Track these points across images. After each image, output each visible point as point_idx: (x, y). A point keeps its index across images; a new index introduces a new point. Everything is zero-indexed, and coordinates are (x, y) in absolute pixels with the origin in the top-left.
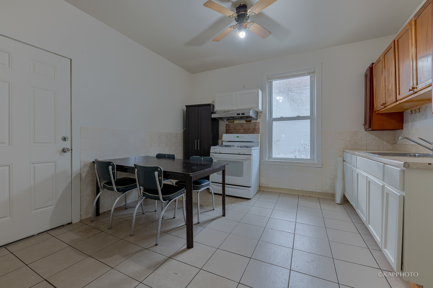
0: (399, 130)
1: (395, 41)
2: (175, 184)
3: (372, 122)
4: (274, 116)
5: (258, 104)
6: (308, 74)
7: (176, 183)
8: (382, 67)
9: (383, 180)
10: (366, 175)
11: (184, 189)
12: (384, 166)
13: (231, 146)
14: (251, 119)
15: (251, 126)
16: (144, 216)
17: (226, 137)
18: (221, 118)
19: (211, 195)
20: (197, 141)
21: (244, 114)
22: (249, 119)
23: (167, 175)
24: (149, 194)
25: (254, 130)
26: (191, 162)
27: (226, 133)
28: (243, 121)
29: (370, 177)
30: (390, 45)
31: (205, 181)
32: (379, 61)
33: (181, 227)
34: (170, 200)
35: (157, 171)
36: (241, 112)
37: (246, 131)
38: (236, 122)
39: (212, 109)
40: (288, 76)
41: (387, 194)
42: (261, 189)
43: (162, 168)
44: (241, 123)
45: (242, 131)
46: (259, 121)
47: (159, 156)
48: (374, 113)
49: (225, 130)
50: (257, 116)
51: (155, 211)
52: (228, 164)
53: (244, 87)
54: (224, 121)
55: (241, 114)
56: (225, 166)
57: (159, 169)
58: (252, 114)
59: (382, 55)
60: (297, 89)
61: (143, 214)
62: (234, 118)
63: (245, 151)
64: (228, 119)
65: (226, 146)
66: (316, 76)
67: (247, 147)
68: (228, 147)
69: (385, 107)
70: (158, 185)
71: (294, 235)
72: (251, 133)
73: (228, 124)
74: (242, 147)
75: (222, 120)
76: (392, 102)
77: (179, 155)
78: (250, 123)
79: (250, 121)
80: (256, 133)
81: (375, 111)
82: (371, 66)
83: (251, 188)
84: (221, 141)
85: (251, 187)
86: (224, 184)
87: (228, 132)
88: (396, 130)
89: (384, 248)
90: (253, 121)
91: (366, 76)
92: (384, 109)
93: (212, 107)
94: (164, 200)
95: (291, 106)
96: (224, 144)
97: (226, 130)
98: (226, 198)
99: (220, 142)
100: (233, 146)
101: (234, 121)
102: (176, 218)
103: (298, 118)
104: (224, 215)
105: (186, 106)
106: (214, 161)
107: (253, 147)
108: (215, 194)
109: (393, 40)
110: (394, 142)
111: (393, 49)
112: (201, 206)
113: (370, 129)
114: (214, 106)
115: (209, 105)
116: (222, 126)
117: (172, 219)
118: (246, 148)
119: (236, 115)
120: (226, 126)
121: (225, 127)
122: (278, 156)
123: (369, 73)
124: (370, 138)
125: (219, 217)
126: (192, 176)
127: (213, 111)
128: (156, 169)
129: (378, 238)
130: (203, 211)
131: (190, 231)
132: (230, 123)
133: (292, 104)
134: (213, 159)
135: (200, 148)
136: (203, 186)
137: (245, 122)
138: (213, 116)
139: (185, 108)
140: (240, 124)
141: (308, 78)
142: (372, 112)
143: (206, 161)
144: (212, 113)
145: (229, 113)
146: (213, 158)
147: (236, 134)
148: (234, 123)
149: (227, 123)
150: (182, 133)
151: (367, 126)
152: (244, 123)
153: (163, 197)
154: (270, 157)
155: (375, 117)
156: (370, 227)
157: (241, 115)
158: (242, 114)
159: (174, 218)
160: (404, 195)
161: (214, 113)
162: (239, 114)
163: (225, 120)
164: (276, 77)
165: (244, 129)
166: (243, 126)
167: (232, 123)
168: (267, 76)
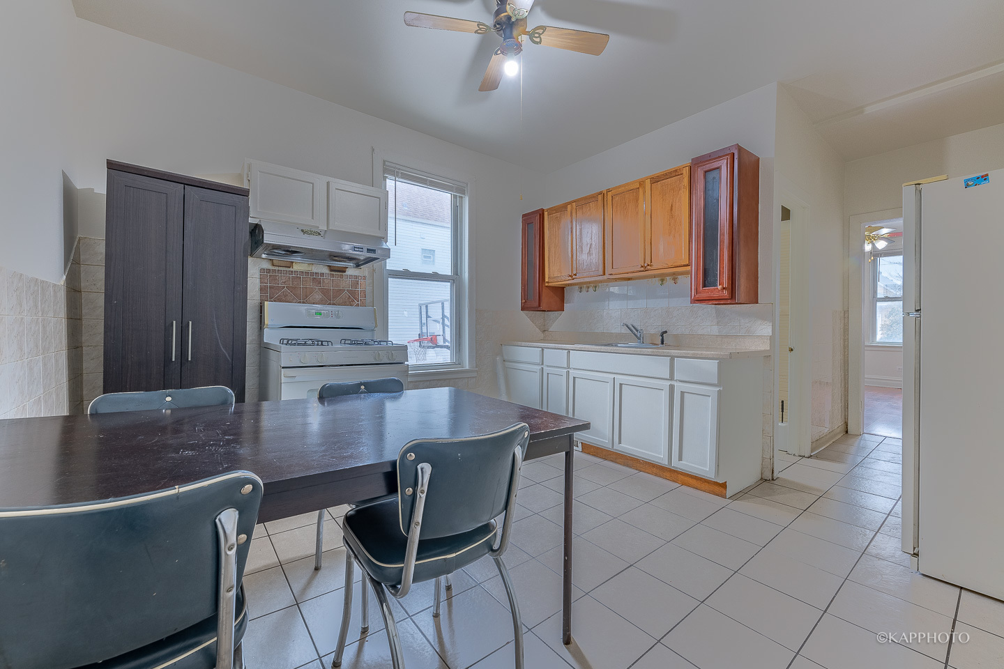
0: (553, 312)
3: (541, 297)
4: (392, 265)
14: (347, 264)
15: (345, 283)
17: (274, 313)
22: (339, 263)
25: (352, 298)
27: (276, 301)
28: (321, 268)
37: (331, 298)
38: (299, 266)
41: (683, 393)
44: (315, 270)
45: (318, 296)
46: (365, 271)
48: (543, 285)
66: (467, 199)
69: (573, 279)
72: (344, 304)
73: (269, 271)
78: (342, 277)
79: (343, 270)
80: (358, 305)
81: (546, 283)
90: (351, 271)
91: (527, 224)
101: (291, 262)
103: (434, 277)
110: (544, 329)
113: (539, 309)
132: (277, 268)
137: (328, 272)
140: (312, 274)
141: (447, 197)
142: (542, 283)
147: (300, 302)
148: (291, 269)
149: (266, 265)
150: (64, 285)
152: (322, 274)
164: (402, 173)
165: (325, 292)
166: (320, 283)
167: (284, 269)
168: (384, 161)
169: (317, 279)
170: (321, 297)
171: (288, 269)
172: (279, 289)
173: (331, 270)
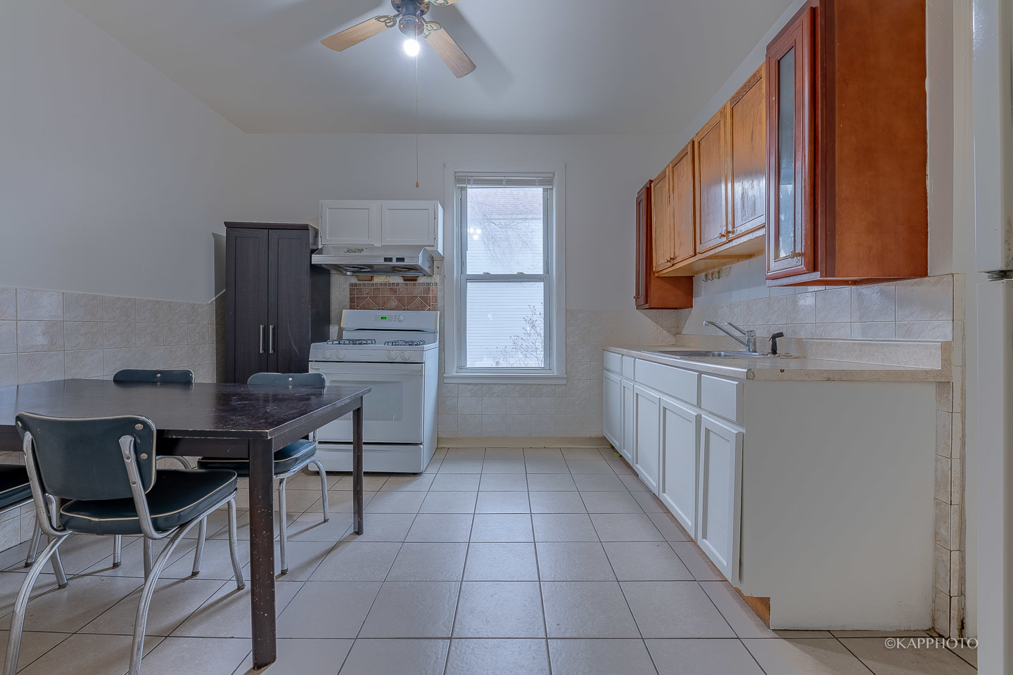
0: (685, 310)
1: (693, 142)
2: (197, 470)
3: (649, 292)
4: (471, 270)
5: (436, 238)
6: (540, 183)
7: (201, 464)
8: (669, 189)
9: (699, 405)
10: (657, 395)
11: (236, 478)
12: (699, 378)
13: (369, 342)
14: (417, 274)
15: (417, 291)
16: (64, 593)
17: (349, 319)
18: (338, 268)
19: (319, 478)
20: (264, 329)
21: (402, 260)
22: (411, 274)
23: (168, 443)
24: (92, 519)
25: (424, 303)
26: (252, 390)
27: (351, 309)
28: (397, 279)
29: (665, 398)
30: (684, 150)
31: (302, 444)
32: (662, 177)
33: (225, 601)
34: (183, 526)
35: (131, 432)
36: (394, 255)
37: (405, 304)
38: (379, 279)
39: (311, 241)
40: (502, 180)
41: (708, 431)
42: (441, 446)
43: (150, 422)
44: (392, 282)
45: (394, 303)
46: (436, 278)
47: (125, 379)
48: (652, 276)
49: (348, 300)
50: (432, 267)
51: (115, 565)
52: (370, 390)
53: (417, 186)
54: (345, 274)
55: (394, 260)
56: (362, 397)
57: (139, 427)
58: (421, 261)
59: (668, 166)
60: (501, 217)
61: (62, 587)
62: (372, 270)
63: (409, 353)
64: (358, 270)
65: (354, 342)
66: (554, 190)
67: (411, 344)
68: (359, 344)
69: (673, 265)
70: (134, 483)
71: (535, 545)
72: (417, 309)
73: (356, 285)
74: (396, 345)
75: (341, 272)
76: (686, 256)
77: (205, 373)
78: (415, 285)
79: (414, 279)
80: (429, 310)
81: (654, 272)
82: (648, 186)
83: (422, 446)
84: (337, 328)
85: (421, 444)
86: (358, 444)
87: (354, 304)
88: (680, 309)
89: (703, 538)
90: (422, 280)
91: (639, 204)
92: (670, 269)
93: (311, 233)
94: (157, 529)
95: (489, 251)
96: (346, 335)
97: (352, 300)
98: (365, 480)
99: (333, 330)
100: (373, 341)
101: (372, 277)
102: (203, 571)
103: (521, 278)
104: (359, 532)
105: (229, 225)
106: (327, 384)
107: (424, 343)
108: (328, 473)
109: (689, 140)
110: (677, 332)
111: (689, 156)
112: (289, 516)
113: (647, 306)
114: (316, 233)
115: (305, 228)
116: (340, 288)
117: (186, 579)
118: (407, 347)
119: (381, 261)
120: (351, 290)
121: (348, 290)
122: (478, 364)
123: (644, 197)
124: (645, 322)
125: (344, 539)
126: (271, 439)
127: (315, 247)
128: (126, 426)
129: (687, 520)
130: (295, 532)
131: (264, 614)
132: (362, 282)
133: (491, 248)
134: (323, 380)
135: (273, 349)
136: (297, 459)
137: (403, 281)
138: (316, 259)
139: (223, 232)
140: (390, 284)
141: (538, 192)
142: (650, 275)
143: (304, 386)
144: (313, 251)
145: (362, 253)
146: (324, 376)
147: (379, 309)
148: (372, 282)
149: (354, 280)
150: (212, 303)
151: (642, 300)
152: (398, 284)
153: (154, 522)
154: (462, 367)
155: (654, 284)
156: (667, 498)
157: (394, 263)
158: (398, 260)
159: (194, 574)
160: (744, 432)
161: (319, 251)
162: (390, 260)
163: (348, 273)
164: (474, 180)
165: (400, 299)
166: (396, 291)
167: (368, 282)
168: (455, 173)
169: (393, 288)
170: (396, 304)
171: (370, 282)
172: (364, 298)
173: (405, 280)
